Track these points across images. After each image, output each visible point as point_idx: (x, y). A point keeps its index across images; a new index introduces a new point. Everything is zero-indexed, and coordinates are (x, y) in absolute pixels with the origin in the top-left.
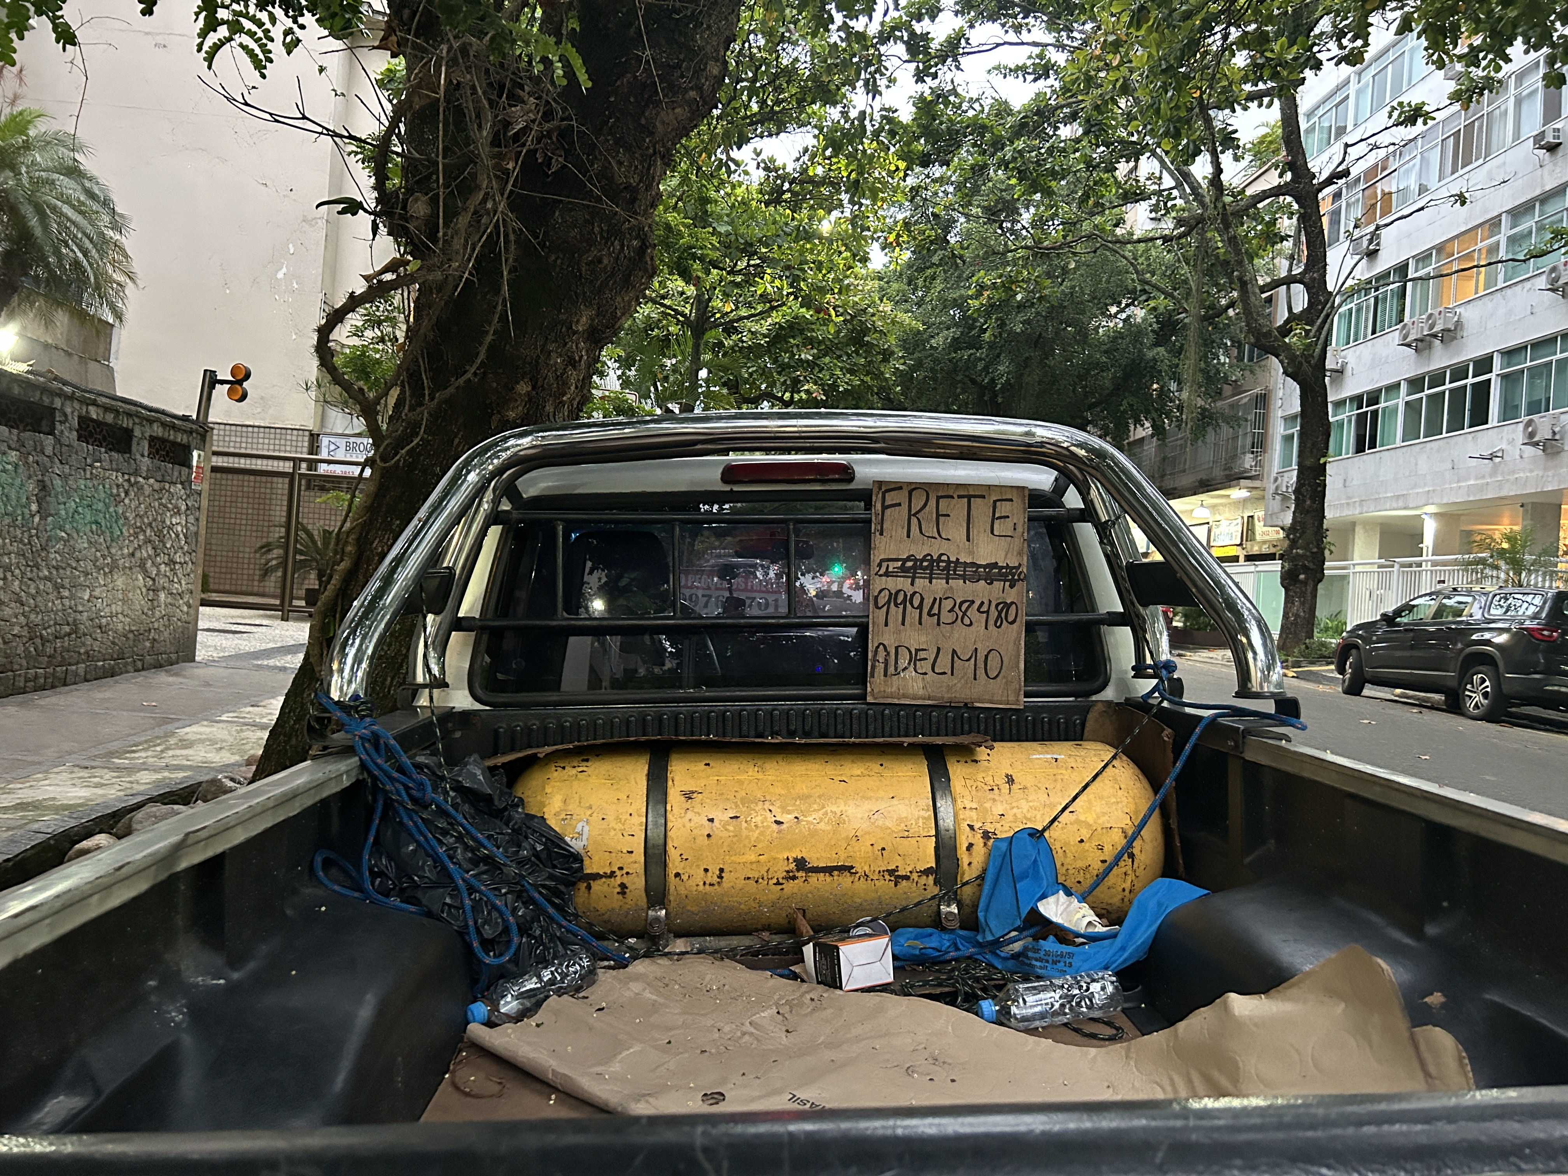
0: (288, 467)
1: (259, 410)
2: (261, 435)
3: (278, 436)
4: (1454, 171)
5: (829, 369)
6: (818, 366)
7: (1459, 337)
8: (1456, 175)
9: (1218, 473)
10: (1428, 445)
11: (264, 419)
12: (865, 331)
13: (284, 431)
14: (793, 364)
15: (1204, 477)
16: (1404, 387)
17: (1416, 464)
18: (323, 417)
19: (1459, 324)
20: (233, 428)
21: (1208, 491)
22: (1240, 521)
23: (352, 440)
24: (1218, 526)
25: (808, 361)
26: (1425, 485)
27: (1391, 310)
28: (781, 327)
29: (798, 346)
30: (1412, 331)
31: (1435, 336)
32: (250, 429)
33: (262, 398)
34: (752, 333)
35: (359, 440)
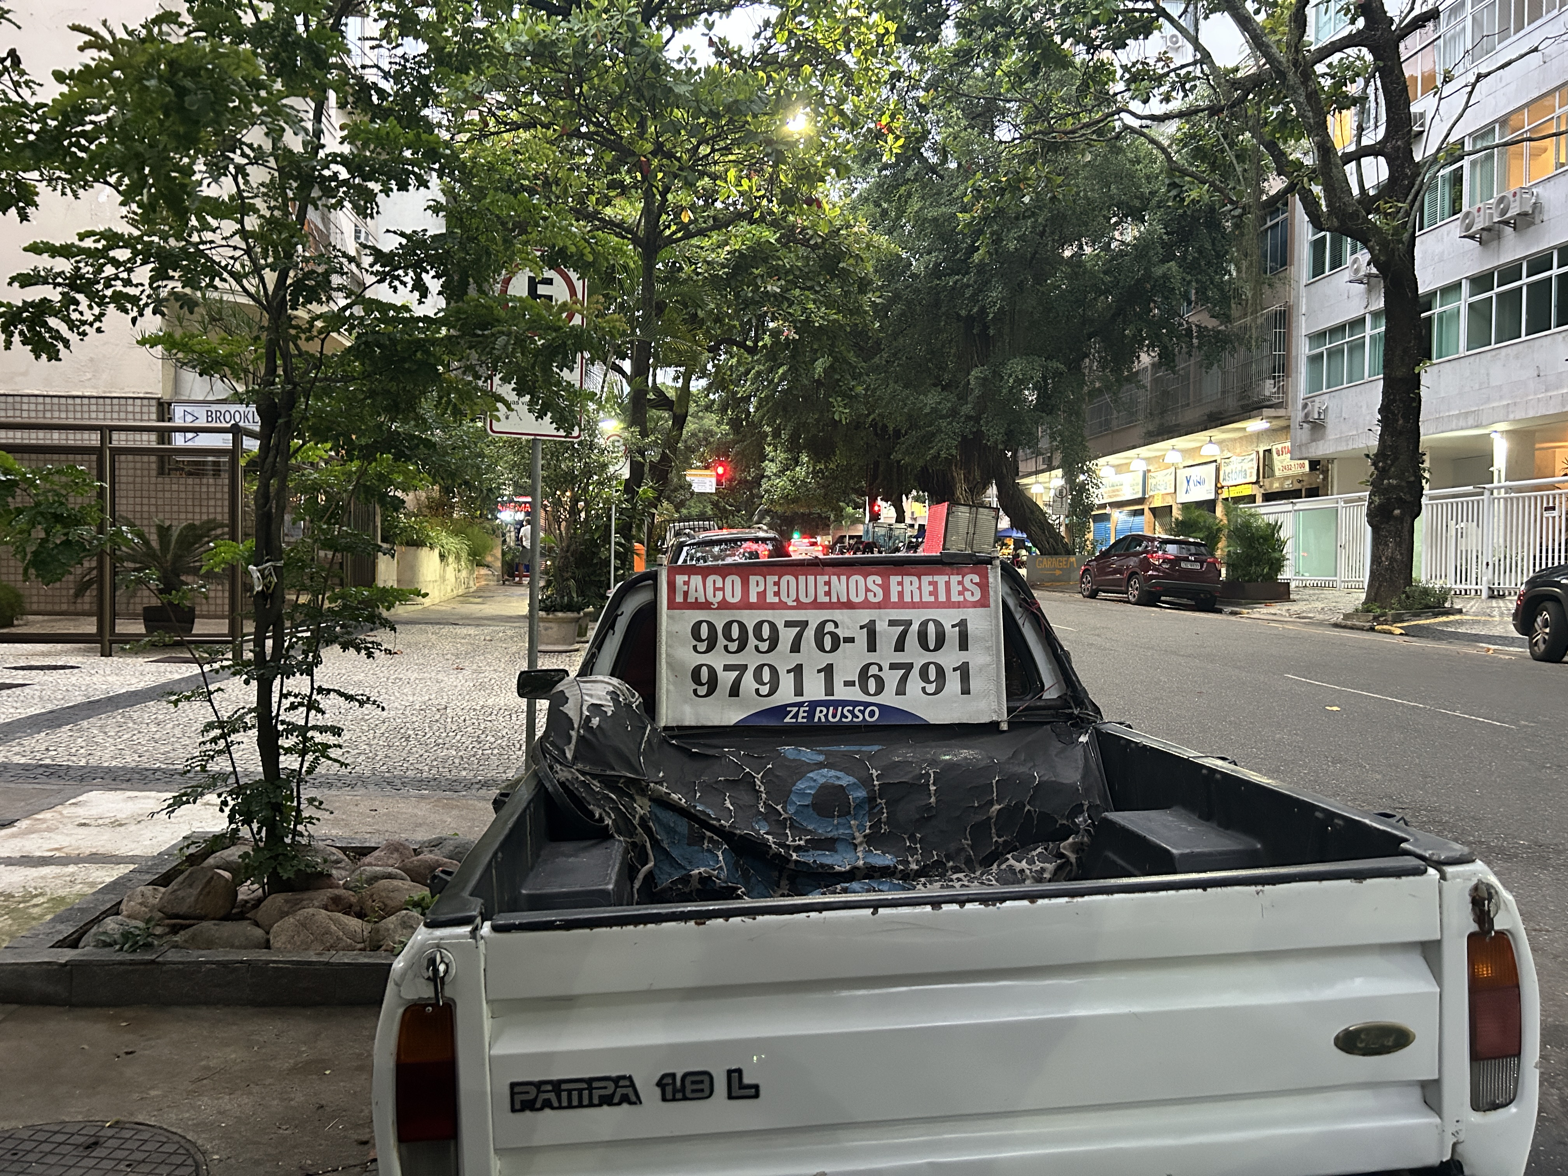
0: (93, 439)
1: (89, 376)
2: (94, 408)
3: (116, 408)
4: (1520, 27)
5: (800, 303)
6: (788, 299)
7: (1537, 221)
8: (1522, 33)
9: (1232, 403)
10: (1504, 351)
11: (94, 387)
12: (840, 255)
13: (123, 401)
14: (757, 298)
15: (1214, 410)
16: (1465, 287)
17: (1488, 374)
18: (177, 382)
19: (1537, 206)
20: (56, 400)
21: (1222, 425)
22: (1254, 456)
23: (214, 407)
24: (1227, 464)
25: (775, 295)
26: (1501, 398)
27: (1443, 200)
28: (741, 254)
29: (762, 276)
30: (1477, 220)
31: (1507, 223)
32: (78, 401)
33: (91, 360)
34: (708, 263)
35: (223, 408)
